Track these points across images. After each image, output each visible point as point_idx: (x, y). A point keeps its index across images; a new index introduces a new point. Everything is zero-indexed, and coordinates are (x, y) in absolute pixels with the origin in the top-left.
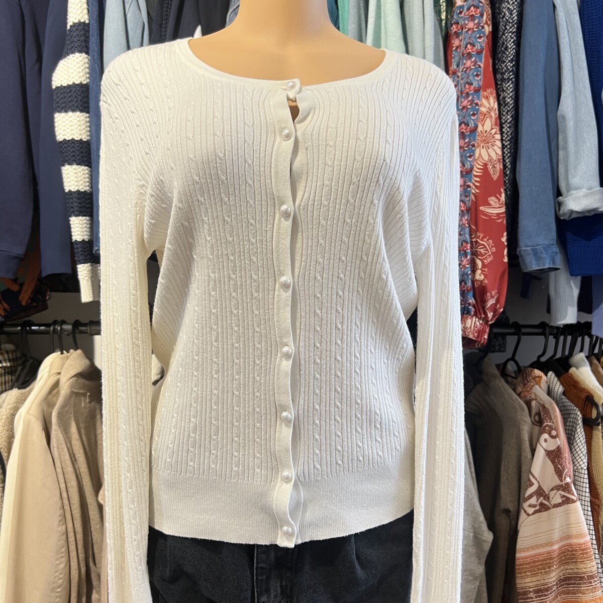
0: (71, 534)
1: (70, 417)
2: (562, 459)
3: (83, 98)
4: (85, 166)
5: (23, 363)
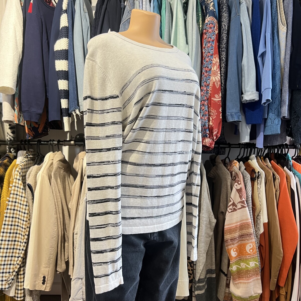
0: (59, 219)
1: (58, 176)
2: (242, 192)
3: (66, 55)
4: (67, 80)
5: (38, 156)
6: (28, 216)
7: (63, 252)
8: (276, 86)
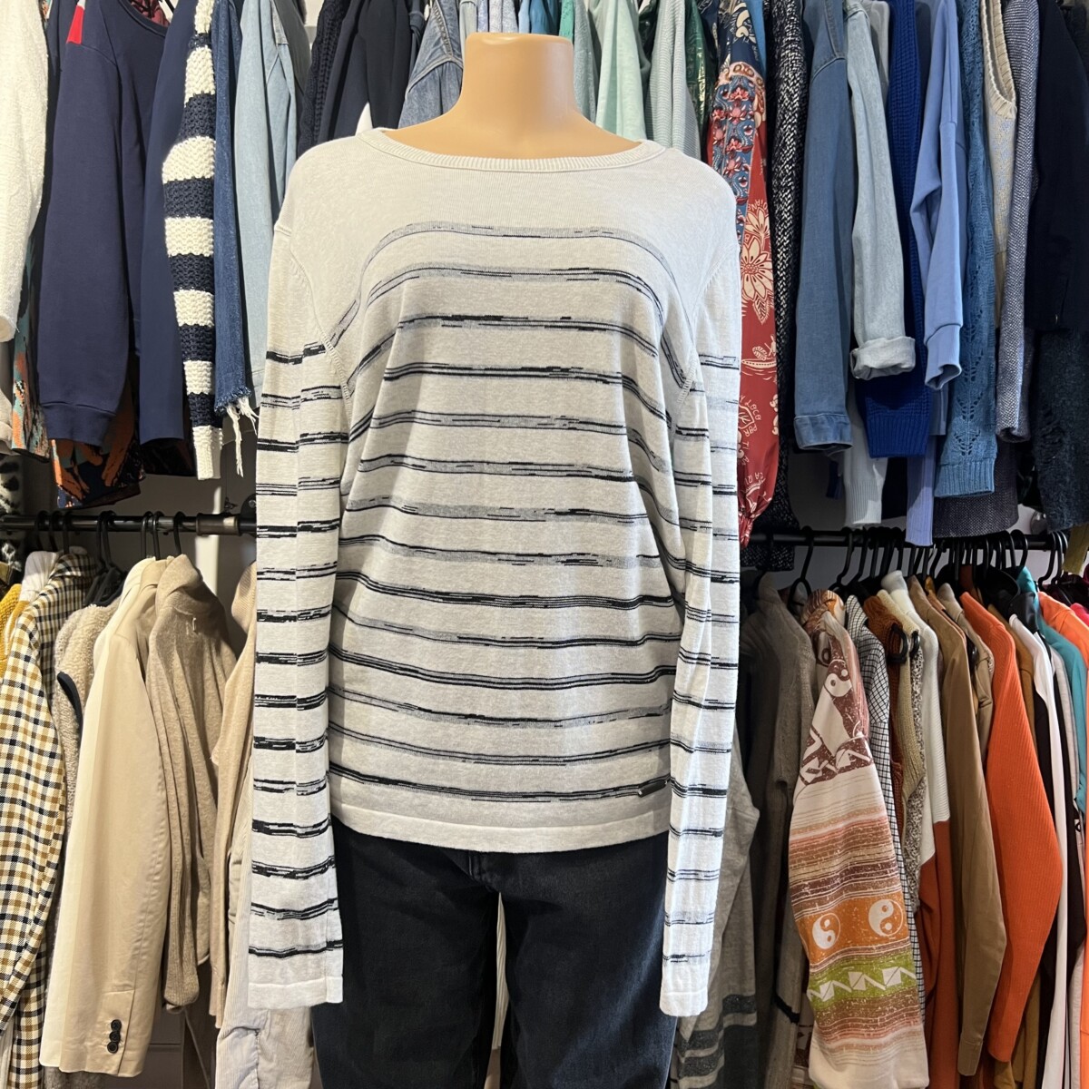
0: (174, 805)
1: (172, 645)
2: (854, 707)
3: (206, 197)
4: (207, 291)
5: (100, 573)
6: (60, 796)
7: (188, 931)
8: (979, 316)
